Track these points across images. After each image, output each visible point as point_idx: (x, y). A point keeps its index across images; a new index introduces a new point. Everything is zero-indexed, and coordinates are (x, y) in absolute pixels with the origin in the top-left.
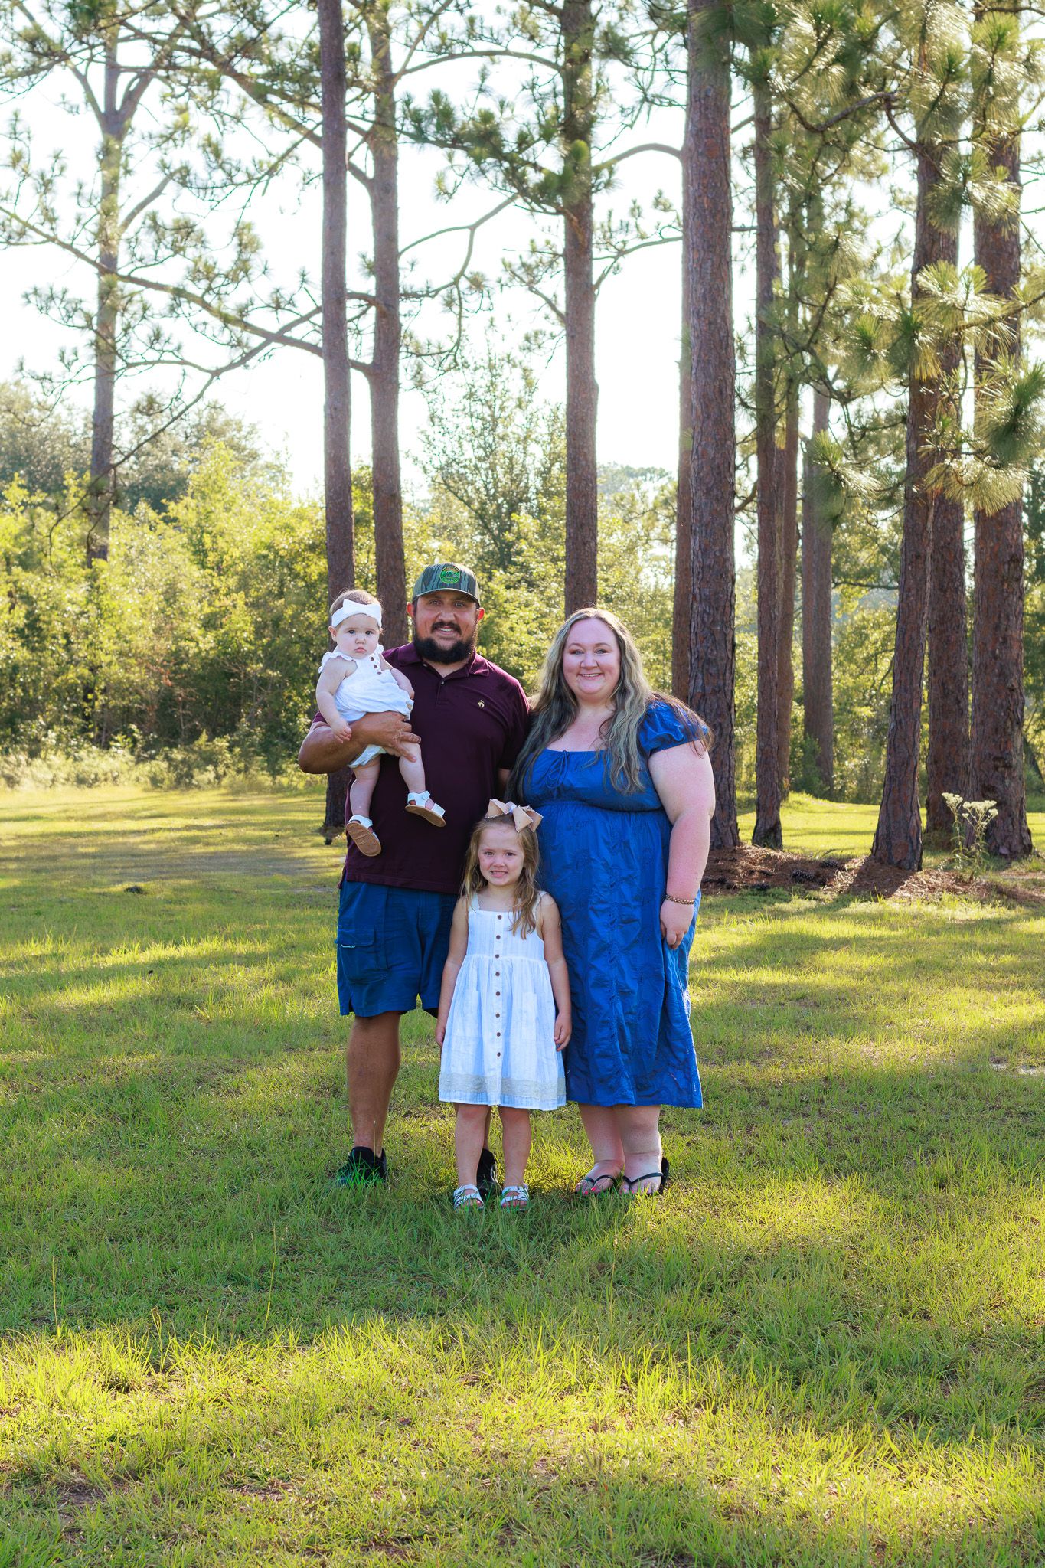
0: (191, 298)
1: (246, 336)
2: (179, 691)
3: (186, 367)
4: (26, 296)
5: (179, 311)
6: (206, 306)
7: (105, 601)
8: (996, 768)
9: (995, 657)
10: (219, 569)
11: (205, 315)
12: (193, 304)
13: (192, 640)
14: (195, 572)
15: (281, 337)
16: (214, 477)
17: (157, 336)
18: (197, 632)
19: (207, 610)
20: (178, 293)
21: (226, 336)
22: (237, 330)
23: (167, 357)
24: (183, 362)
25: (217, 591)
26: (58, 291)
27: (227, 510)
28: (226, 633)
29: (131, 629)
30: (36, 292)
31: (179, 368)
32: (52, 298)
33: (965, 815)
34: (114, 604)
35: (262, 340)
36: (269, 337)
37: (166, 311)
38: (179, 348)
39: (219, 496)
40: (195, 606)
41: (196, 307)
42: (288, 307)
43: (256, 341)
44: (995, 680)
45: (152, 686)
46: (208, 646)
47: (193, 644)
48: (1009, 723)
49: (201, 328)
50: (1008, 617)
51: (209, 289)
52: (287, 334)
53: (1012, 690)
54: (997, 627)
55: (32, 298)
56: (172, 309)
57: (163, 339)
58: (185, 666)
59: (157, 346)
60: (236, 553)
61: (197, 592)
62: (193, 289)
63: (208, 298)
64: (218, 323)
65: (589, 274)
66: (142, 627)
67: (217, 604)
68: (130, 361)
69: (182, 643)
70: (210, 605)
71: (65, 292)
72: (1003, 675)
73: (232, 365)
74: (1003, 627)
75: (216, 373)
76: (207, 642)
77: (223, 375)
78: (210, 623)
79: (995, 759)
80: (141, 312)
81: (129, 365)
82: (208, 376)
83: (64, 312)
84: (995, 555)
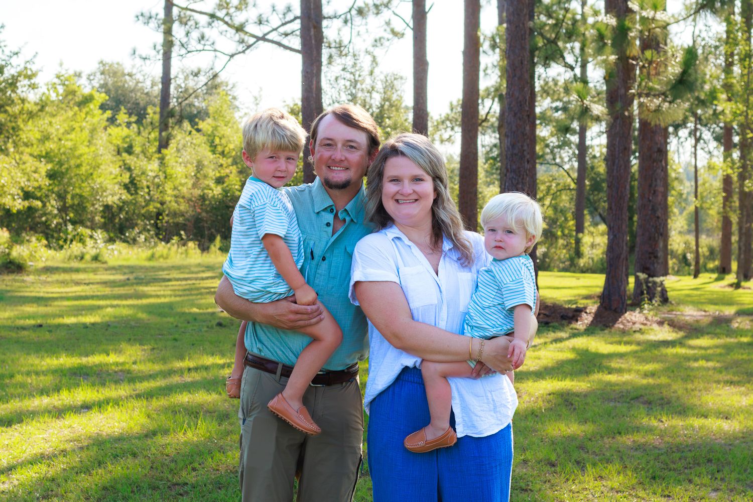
0: (218, 19)
1: (246, 38)
2: (204, 214)
3: (218, 53)
4: (137, 17)
5: (213, 24)
6: (226, 23)
7: (169, 171)
8: (650, 258)
9: (650, 201)
10: (223, 153)
11: (225, 27)
12: (219, 22)
13: (210, 189)
14: (211, 156)
15: (263, 38)
16: (220, 109)
17: (203, 37)
18: (213, 185)
19: (218, 175)
20: (213, 16)
21: (237, 37)
22: (242, 35)
23: (207, 48)
24: (215, 50)
25: (221, 165)
26: (153, 14)
27: (226, 125)
28: (227, 186)
29: (181, 184)
30: (142, 15)
31: (213, 53)
32: (150, 17)
33: (650, 285)
34: (173, 171)
35: (255, 40)
36: (258, 39)
37: (206, 25)
38: (213, 44)
39: (222, 119)
40: (213, 173)
41: (221, 23)
42: (266, 23)
43: (252, 40)
44: (650, 212)
45: (191, 213)
46: (218, 193)
47: (210, 192)
48: (656, 235)
49: (224, 33)
50: (656, 180)
51: (227, 14)
52: (267, 37)
53: (658, 217)
54: (650, 186)
55: (141, 18)
56: (210, 24)
57: (205, 39)
58: (207, 202)
59: (202, 42)
60: (232, 146)
61: (213, 167)
62: (221, 14)
63: (227, 19)
64: (234, 31)
65: (424, 6)
66: (186, 183)
67: (222, 171)
68: (189, 50)
69: (206, 191)
70: (219, 172)
71: (157, 15)
72: (654, 210)
73: (240, 53)
74: (653, 185)
75: (232, 56)
76: (217, 191)
77: (235, 57)
78: (219, 181)
79: (650, 253)
80: (194, 24)
81: (189, 52)
82: (229, 57)
83: (157, 25)
84: (650, 149)
